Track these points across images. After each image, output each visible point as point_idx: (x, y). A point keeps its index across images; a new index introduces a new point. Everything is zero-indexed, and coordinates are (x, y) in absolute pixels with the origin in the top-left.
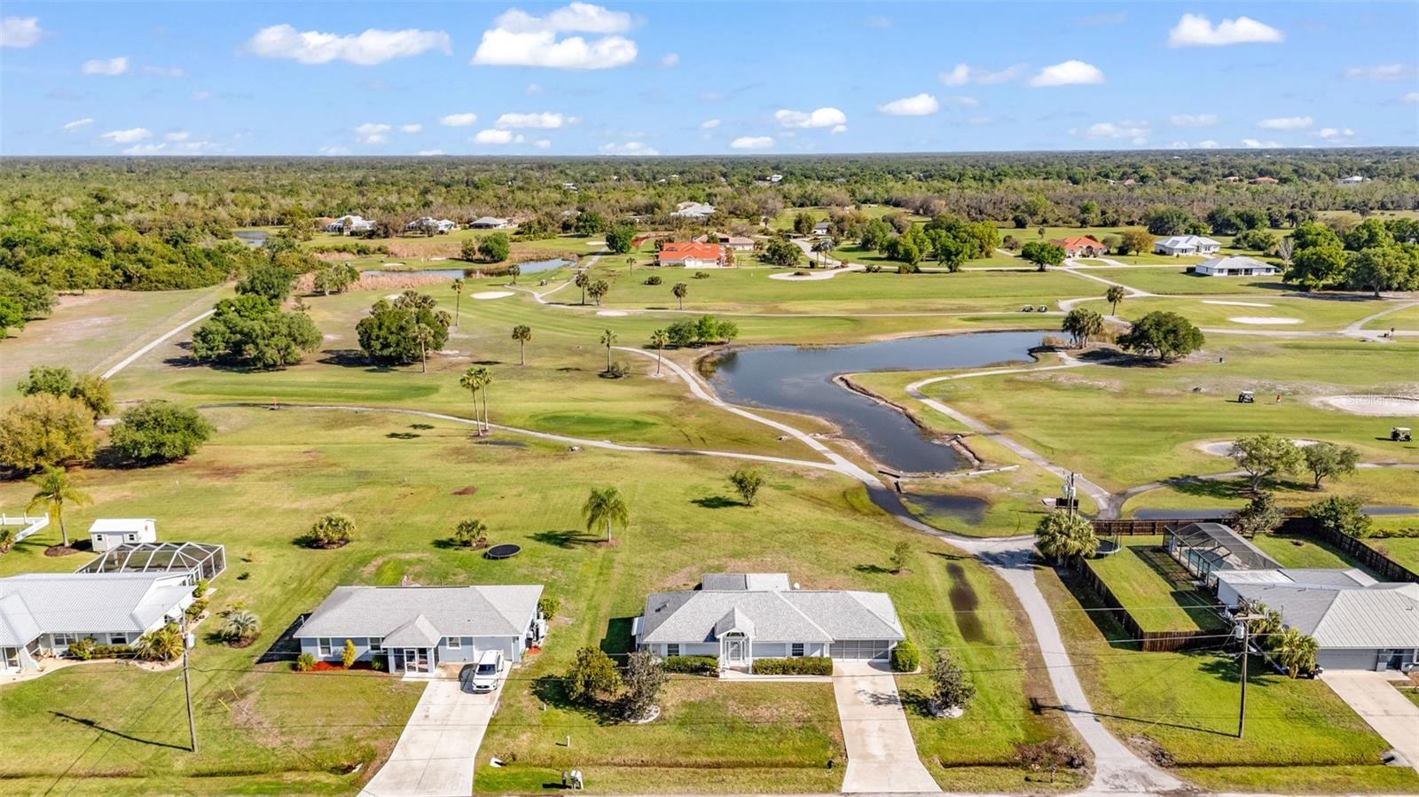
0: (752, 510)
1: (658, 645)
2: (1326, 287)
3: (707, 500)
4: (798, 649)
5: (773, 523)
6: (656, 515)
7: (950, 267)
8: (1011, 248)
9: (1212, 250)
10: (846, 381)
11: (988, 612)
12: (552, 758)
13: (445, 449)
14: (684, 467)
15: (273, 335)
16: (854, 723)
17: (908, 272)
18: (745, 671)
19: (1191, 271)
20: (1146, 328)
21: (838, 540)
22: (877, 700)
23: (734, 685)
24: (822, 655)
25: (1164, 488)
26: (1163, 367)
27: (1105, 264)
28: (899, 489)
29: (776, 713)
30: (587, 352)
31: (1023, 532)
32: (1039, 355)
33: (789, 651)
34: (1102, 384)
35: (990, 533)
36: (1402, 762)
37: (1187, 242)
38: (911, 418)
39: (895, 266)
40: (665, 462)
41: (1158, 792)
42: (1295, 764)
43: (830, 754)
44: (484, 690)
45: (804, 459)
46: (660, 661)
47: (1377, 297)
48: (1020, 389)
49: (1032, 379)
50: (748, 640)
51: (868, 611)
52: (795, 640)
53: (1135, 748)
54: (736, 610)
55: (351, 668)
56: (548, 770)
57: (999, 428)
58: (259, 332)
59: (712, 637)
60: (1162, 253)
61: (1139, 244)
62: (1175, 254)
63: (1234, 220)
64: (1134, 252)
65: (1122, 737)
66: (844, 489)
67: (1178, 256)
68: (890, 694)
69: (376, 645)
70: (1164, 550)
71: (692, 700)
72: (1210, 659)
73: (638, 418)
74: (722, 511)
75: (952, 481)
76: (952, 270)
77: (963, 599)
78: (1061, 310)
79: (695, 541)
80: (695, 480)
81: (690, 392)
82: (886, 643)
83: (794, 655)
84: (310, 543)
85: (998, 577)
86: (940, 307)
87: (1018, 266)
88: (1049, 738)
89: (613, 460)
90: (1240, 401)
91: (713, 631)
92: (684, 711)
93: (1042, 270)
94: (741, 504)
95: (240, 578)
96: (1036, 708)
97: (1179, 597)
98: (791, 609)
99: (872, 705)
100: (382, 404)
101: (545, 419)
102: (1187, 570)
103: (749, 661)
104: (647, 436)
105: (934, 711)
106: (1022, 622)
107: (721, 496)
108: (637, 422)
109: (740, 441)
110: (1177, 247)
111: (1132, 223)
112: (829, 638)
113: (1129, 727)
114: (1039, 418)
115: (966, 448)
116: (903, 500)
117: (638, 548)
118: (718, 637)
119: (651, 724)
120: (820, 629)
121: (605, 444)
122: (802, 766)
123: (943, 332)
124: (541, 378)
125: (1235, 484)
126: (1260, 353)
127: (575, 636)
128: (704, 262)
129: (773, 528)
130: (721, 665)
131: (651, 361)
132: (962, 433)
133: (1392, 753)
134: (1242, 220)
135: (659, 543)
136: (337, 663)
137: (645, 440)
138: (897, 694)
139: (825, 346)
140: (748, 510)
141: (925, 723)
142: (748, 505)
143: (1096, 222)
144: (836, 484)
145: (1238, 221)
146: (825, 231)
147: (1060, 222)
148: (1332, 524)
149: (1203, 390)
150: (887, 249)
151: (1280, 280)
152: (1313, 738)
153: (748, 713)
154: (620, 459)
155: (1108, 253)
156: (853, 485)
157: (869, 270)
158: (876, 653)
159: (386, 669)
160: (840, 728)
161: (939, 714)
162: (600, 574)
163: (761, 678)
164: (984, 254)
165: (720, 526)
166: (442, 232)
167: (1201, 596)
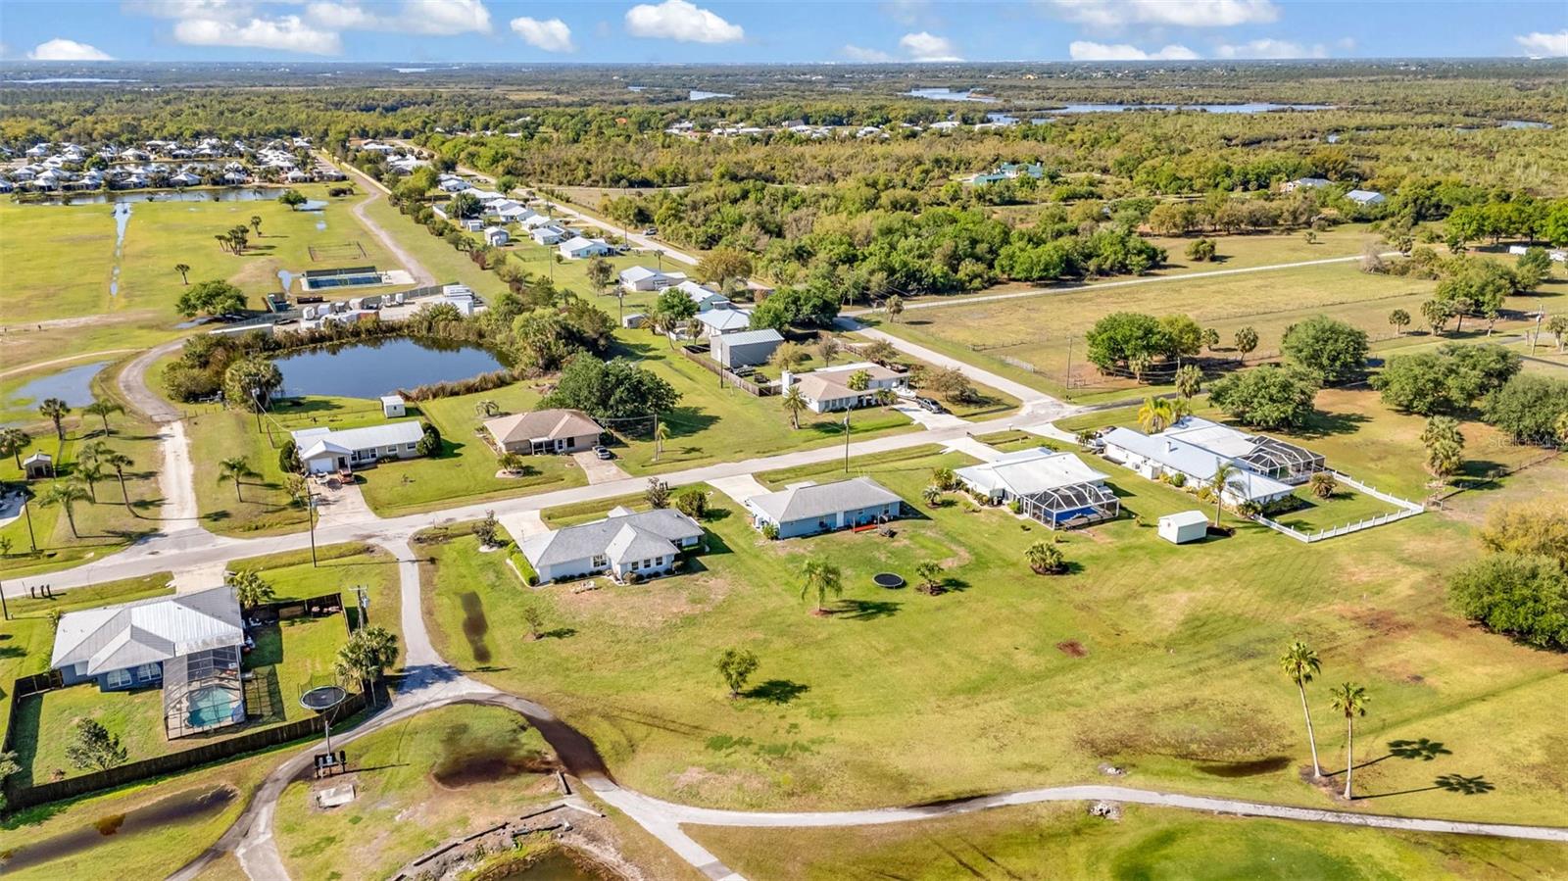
11: (453, 616)
77: (476, 626)
85: (441, 653)
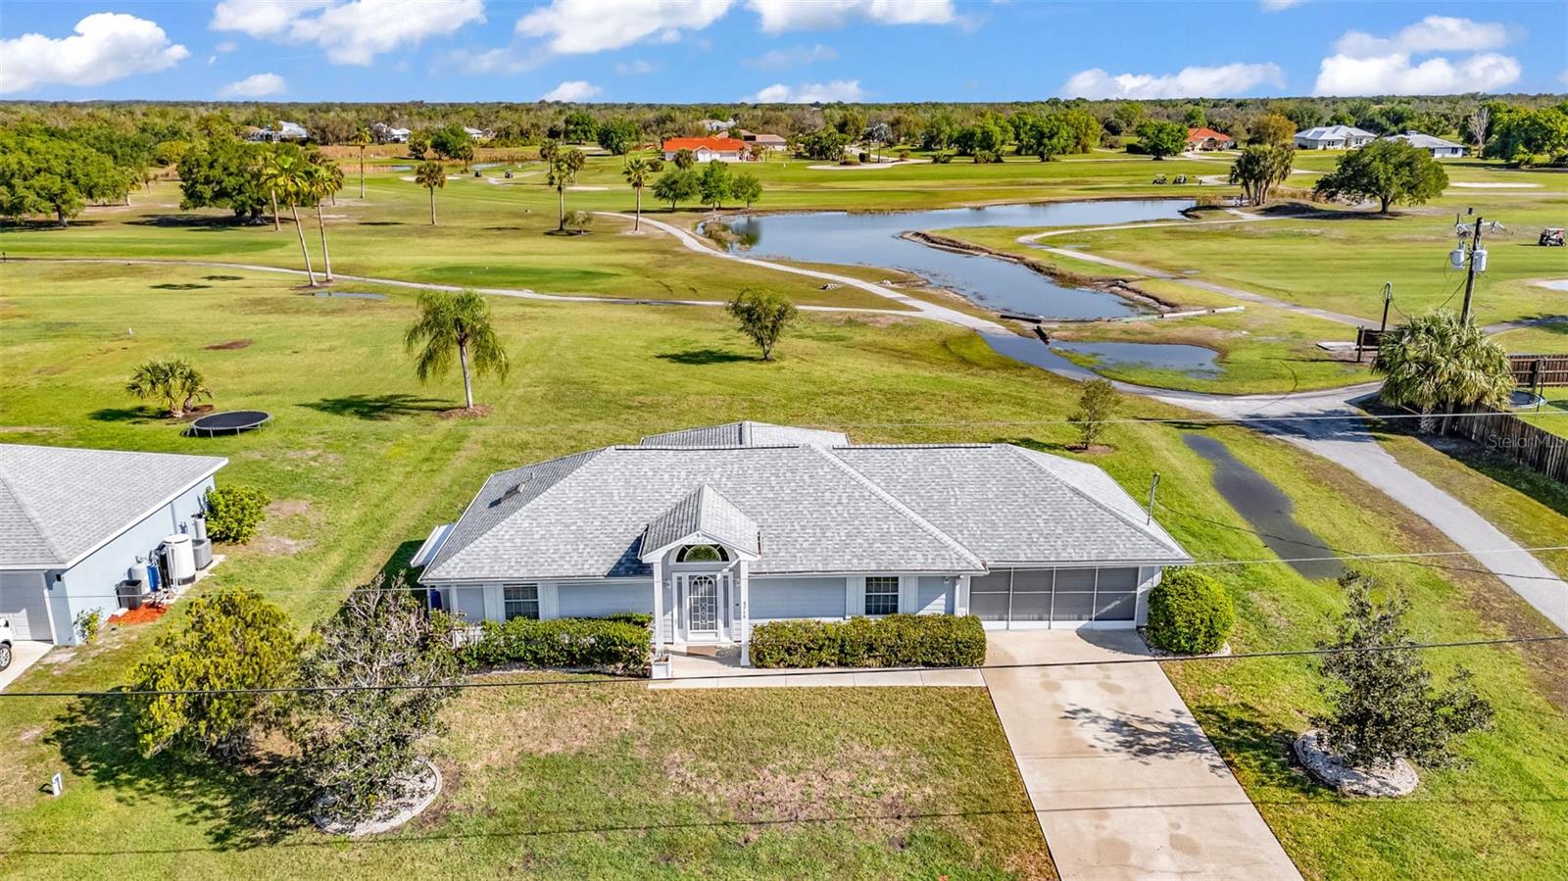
0: (775, 365)
1: (474, 589)
3: (687, 354)
4: (882, 593)
5: (814, 383)
6: (583, 374)
7: (1041, 157)
8: (1111, 147)
10: (924, 236)
11: (1324, 519)
13: (241, 299)
14: (653, 317)
15: (38, 171)
16: (1083, 822)
17: (988, 161)
18: (730, 657)
20: (1366, 160)
21: (943, 403)
22: (1134, 738)
23: (692, 701)
24: (951, 610)
25: (1520, 330)
26: (1391, 219)
28: (1042, 337)
29: (819, 786)
30: (538, 215)
32: (1198, 213)
33: (856, 598)
34: (1314, 232)
35: (1246, 388)
37: (1334, 132)
40: (619, 313)
45: (866, 307)
46: (476, 634)
49: (1205, 230)
50: (736, 570)
51: (1074, 490)
52: (872, 567)
54: (708, 492)
58: (16, 167)
59: (632, 565)
60: (1302, 147)
61: (1275, 134)
62: (1320, 147)
66: (942, 338)
67: (1325, 149)
68: (1171, 719)
71: (555, 747)
73: (590, 269)
74: (714, 368)
75: (1135, 325)
79: (653, 407)
80: (670, 331)
81: (684, 246)
82: (1131, 575)
83: (868, 612)
85: (1307, 455)
86: (1040, 182)
87: (1126, 158)
89: (528, 310)
91: (637, 545)
92: (520, 786)
94: (749, 360)
98: (862, 486)
99: (1123, 755)
100: (180, 258)
101: (438, 270)
103: (742, 631)
104: (600, 287)
105: (1329, 773)
107: (715, 350)
108: (587, 273)
110: (1322, 138)
112: (970, 557)
114: (1240, 263)
115: (1140, 293)
117: (527, 419)
118: (646, 559)
119: (395, 838)
120: (945, 538)
121: (527, 294)
123: (1052, 199)
124: (453, 235)
127: (292, 580)
129: (812, 388)
130: (659, 641)
131: (628, 222)
132: (1124, 278)
134: (1388, 119)
135: (578, 411)
137: (593, 291)
138: (1188, 719)
139: (887, 211)
140: (764, 365)
142: (766, 359)
144: (926, 333)
151: (1475, 159)
153: (729, 793)
154: (544, 310)
155: (1235, 147)
156: (956, 334)
157: (936, 162)
158: (1102, 602)
160: (1041, 838)
161: (1347, 785)
162: (427, 460)
163: (776, 679)
164: (1079, 147)
165: (707, 386)
166: (397, 141)
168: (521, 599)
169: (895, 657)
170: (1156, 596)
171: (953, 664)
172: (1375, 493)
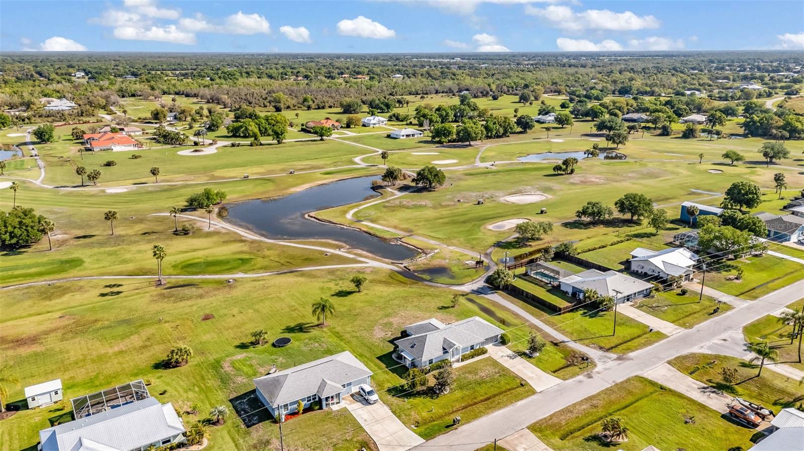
0: (363, 293)
1: (426, 362)
2: (450, 141)
3: (337, 293)
4: (472, 347)
5: (381, 297)
7: (278, 141)
8: (293, 126)
9: (385, 123)
10: (315, 218)
11: (501, 314)
12: (432, 417)
16: (514, 368)
17: (257, 145)
18: (459, 361)
19: (389, 136)
20: (424, 174)
21: (416, 299)
22: (511, 357)
23: (461, 368)
24: (480, 347)
25: (497, 248)
26: (434, 191)
27: (346, 134)
28: (409, 270)
29: (486, 373)
31: (474, 278)
32: (379, 191)
33: (470, 349)
34: (424, 203)
35: (464, 281)
36: (655, 330)
37: (373, 119)
38: (366, 232)
39: (248, 141)
41: (614, 360)
42: (633, 339)
43: (518, 381)
44: (375, 402)
45: (352, 264)
47: (470, 145)
48: (393, 211)
49: (393, 205)
51: (487, 325)
52: (470, 344)
53: (594, 348)
54: (446, 338)
55: (303, 413)
56: (435, 422)
57: (410, 232)
59: (446, 352)
60: (364, 125)
61: (355, 122)
62: (371, 126)
63: (381, 105)
64: (353, 126)
65: (587, 346)
66: (387, 275)
67: (374, 127)
68: (512, 354)
69: (309, 399)
70: (526, 274)
72: (581, 312)
73: (238, 257)
74: (350, 297)
75: (421, 261)
76: (279, 143)
78: (359, 164)
79: (360, 314)
80: (315, 284)
81: (244, 236)
82: (497, 336)
84: (166, 365)
85: (488, 299)
86: (303, 167)
87: (306, 137)
88: (570, 353)
89: (260, 283)
90: (478, 204)
91: (444, 348)
93: (322, 140)
94: (354, 292)
95: (161, 394)
96: (556, 344)
97: (548, 291)
99: (511, 360)
102: (542, 281)
103: (459, 356)
104: (259, 266)
105: (531, 355)
106: (516, 315)
107: (341, 290)
108: (241, 259)
109: (309, 260)
110: (370, 122)
111: (330, 107)
112: (482, 339)
113: (587, 342)
114: (418, 224)
115: (408, 244)
116: (416, 274)
117: (340, 324)
118: (449, 350)
120: (477, 336)
121: (243, 275)
122: (515, 389)
123: (322, 182)
125: (515, 242)
126: (460, 179)
128: (125, 146)
129: (384, 299)
130: (451, 362)
132: (399, 237)
133: (651, 328)
135: (347, 319)
136: (294, 414)
137: (259, 269)
138: (514, 353)
139: (276, 198)
141: (532, 360)
142: (360, 291)
143: (314, 108)
144: (382, 273)
145: (382, 106)
146: (172, 118)
147: (296, 108)
148: (567, 253)
149: (461, 201)
150: (232, 131)
151: (430, 139)
152: (630, 330)
153: (478, 377)
155: (342, 127)
156: (389, 272)
157: (233, 145)
158: (494, 340)
159: (321, 408)
160: (512, 371)
161: (534, 356)
162: (342, 340)
163: (466, 362)
167: (556, 290)
168: (431, 362)
169: (478, 355)
170: (502, 337)
171: (484, 353)
172: (504, 307)
